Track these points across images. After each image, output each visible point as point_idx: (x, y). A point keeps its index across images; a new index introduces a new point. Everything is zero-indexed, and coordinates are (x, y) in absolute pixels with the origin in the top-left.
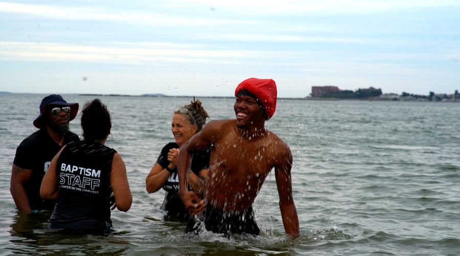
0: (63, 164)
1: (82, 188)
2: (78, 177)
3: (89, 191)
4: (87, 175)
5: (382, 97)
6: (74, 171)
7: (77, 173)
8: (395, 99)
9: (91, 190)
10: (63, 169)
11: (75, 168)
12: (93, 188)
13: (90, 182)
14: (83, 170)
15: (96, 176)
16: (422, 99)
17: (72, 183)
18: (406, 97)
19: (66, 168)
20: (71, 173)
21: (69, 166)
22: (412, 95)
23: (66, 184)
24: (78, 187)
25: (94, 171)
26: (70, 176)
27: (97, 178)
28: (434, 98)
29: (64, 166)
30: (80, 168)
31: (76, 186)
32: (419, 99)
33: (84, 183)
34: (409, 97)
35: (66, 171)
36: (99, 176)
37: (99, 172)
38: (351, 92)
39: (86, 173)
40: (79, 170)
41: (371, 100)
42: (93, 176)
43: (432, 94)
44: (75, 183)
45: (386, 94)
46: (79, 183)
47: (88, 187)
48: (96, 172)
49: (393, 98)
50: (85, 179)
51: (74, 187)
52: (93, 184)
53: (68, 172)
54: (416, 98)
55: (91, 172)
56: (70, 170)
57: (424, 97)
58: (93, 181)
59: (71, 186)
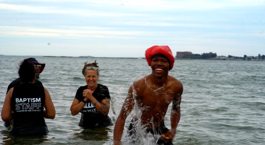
0: (16, 99)
1: (32, 110)
2: (28, 104)
3: (36, 110)
4: (33, 102)
5: (217, 58)
6: (25, 101)
7: (27, 102)
8: (224, 59)
9: (37, 110)
10: (17, 101)
11: (25, 100)
12: (38, 108)
13: (36, 105)
14: (30, 100)
15: (38, 101)
16: (240, 59)
17: (25, 109)
18: (230, 58)
19: (19, 100)
20: (23, 103)
21: (21, 99)
22: (234, 57)
23: (21, 109)
24: (29, 109)
25: (37, 99)
26: (23, 104)
27: (39, 102)
28: (246, 58)
29: (17, 100)
30: (27, 99)
31: (28, 109)
32: (238, 59)
33: (33, 106)
34: (232, 58)
35: (20, 102)
36: (40, 101)
37: (40, 99)
38: (199, 55)
39: (32, 101)
40: (27, 100)
41: (210, 60)
42: (37, 101)
43: (245, 56)
44: (27, 107)
45: (219, 56)
46: (29, 107)
47: (35, 109)
48: (38, 99)
49: (223, 58)
50: (32, 104)
51: (26, 110)
52: (38, 106)
53: (21, 102)
54: (236, 58)
55: (35, 99)
56: (22, 101)
57: (241, 58)
58: (37, 104)
59: (25, 110)
